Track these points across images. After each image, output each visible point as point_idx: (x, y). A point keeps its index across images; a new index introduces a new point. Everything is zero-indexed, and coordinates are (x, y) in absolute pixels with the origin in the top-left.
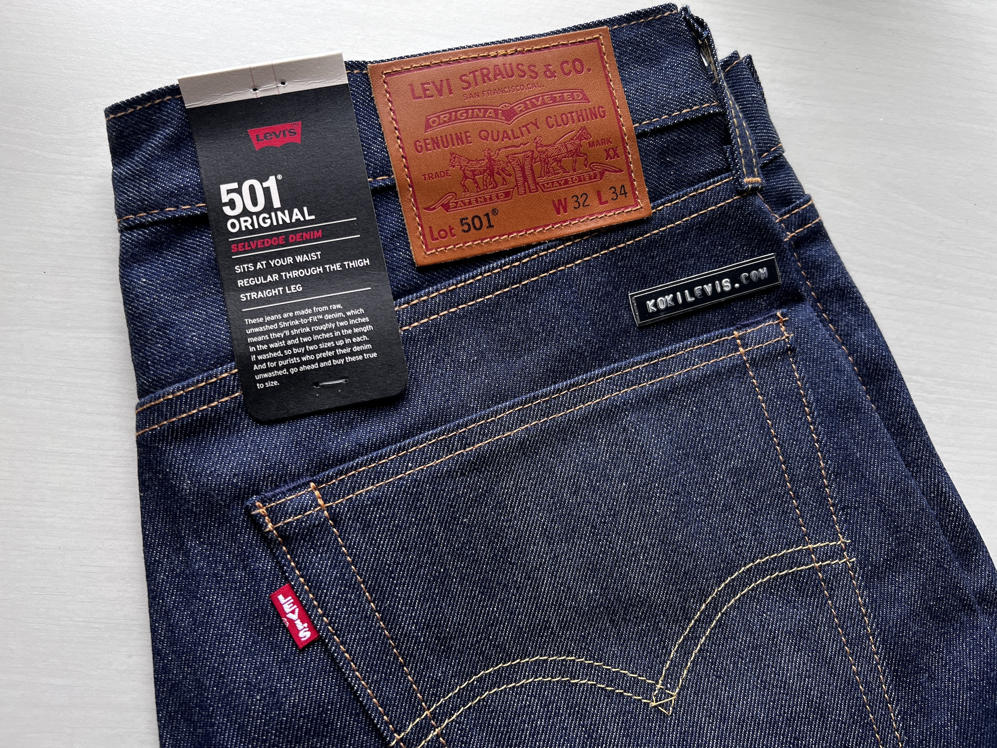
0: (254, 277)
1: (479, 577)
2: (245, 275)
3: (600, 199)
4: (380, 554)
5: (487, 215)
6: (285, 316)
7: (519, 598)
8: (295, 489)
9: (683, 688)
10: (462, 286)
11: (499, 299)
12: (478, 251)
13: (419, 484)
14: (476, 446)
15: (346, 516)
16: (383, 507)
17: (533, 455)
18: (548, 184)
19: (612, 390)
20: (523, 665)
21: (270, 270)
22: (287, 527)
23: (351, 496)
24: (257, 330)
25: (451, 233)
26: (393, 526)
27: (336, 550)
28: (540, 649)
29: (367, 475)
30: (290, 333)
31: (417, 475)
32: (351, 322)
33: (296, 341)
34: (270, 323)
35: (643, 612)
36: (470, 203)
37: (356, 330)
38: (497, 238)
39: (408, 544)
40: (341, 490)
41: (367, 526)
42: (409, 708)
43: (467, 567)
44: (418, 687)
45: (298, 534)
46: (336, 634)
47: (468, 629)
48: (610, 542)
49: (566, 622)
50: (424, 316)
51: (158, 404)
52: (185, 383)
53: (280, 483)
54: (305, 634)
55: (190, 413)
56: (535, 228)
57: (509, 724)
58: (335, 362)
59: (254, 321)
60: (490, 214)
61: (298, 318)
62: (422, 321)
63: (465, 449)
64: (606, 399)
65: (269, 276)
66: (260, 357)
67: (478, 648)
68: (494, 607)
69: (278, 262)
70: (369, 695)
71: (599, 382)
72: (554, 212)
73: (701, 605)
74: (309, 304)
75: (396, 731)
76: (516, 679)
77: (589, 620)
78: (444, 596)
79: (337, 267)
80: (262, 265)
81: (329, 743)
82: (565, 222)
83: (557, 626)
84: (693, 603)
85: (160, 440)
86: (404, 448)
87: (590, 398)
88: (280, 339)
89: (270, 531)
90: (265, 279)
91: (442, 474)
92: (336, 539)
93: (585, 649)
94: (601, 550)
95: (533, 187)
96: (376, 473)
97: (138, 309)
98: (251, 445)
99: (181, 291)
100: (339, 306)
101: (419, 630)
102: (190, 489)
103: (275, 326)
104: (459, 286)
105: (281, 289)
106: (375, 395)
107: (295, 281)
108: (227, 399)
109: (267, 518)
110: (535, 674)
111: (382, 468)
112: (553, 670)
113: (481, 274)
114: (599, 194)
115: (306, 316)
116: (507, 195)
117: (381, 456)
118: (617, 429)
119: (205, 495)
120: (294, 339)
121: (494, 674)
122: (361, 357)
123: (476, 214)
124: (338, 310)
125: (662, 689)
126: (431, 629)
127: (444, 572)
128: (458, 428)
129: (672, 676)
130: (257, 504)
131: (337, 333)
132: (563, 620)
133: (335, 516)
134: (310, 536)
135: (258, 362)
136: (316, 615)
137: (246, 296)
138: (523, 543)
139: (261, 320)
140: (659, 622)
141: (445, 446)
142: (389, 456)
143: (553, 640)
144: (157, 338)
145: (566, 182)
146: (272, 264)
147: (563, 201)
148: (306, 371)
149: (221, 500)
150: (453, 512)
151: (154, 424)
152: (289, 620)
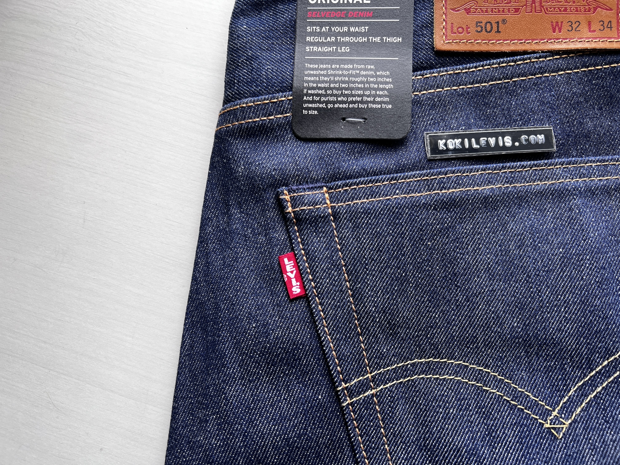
0: (318, 37)
1: (430, 289)
2: (312, 34)
3: (590, 28)
4: (362, 249)
5: (498, 23)
6: (333, 66)
7: (457, 313)
8: (312, 189)
9: (575, 421)
10: (466, 72)
11: (492, 88)
12: (484, 48)
13: (401, 207)
14: (450, 191)
15: (343, 216)
16: (371, 217)
17: (492, 210)
18: (550, 8)
19: (567, 177)
20: (448, 365)
21: (329, 34)
22: (302, 212)
23: (350, 203)
24: (312, 72)
25: (467, 31)
26: (376, 232)
27: (331, 237)
28: (465, 357)
29: (364, 191)
30: (334, 79)
31: (401, 200)
32: (379, 79)
33: (337, 85)
34: (321, 70)
35: (553, 353)
36: (487, 11)
37: (381, 86)
38: (501, 41)
39: (383, 248)
40: (344, 197)
41: (356, 227)
42: (357, 367)
43: (423, 278)
44: (367, 354)
45: (308, 219)
46: (317, 296)
47: (413, 324)
48: (539, 291)
49: (490, 342)
50: (432, 87)
51: (235, 109)
52: (256, 99)
53: (303, 182)
54: (296, 290)
55: (255, 120)
56: (533, 40)
57: (428, 404)
58: (361, 106)
59: (311, 66)
60: (500, 23)
61: (343, 69)
62: (430, 91)
63: (441, 190)
64: (560, 183)
65: (329, 38)
66: (309, 92)
67: (417, 341)
68: (436, 314)
69: (337, 29)
70: (330, 347)
71: (557, 168)
72: (551, 31)
73: (604, 361)
74: (352, 62)
75: (344, 380)
76: (440, 373)
77: (508, 346)
78: (401, 294)
79: (378, 39)
80: (326, 29)
81: (295, 373)
82: (557, 39)
83: (482, 343)
84: (598, 357)
85: (230, 135)
86: (396, 179)
87: (547, 178)
88: (326, 82)
89: (289, 213)
90: (326, 39)
91: (420, 204)
92: (332, 230)
93: (500, 367)
94: (531, 295)
95: (538, 8)
96: (371, 191)
97: (237, 45)
98: (290, 152)
99: (267, 38)
100: (372, 67)
101: (377, 312)
102: (243, 173)
103: (325, 72)
104: (463, 71)
105: (334, 48)
106: (384, 136)
107: (346, 44)
108: (281, 116)
109: (289, 203)
110: (456, 374)
111: (376, 188)
112: (471, 375)
113: (482, 66)
114: (589, 24)
115: (348, 70)
116: (517, 10)
117: (378, 180)
118: (564, 207)
119: (250, 178)
120: (336, 83)
121: (424, 364)
122: (379, 106)
123: (489, 20)
124: (371, 70)
125: (557, 417)
126: (386, 315)
127: (404, 276)
128: (439, 174)
129: (567, 410)
130: (285, 192)
131: (367, 86)
132: (488, 339)
133: (336, 215)
134: (316, 224)
135: (307, 95)
136: (307, 279)
137: (310, 49)
138: (470, 274)
139: (317, 66)
140: (565, 364)
141: (426, 185)
142: (383, 182)
143: (476, 352)
144: (244, 66)
145: (566, 10)
146: (333, 29)
147: (560, 24)
148: (339, 108)
149: (261, 184)
150: (422, 234)
151: (229, 123)
152: (288, 277)
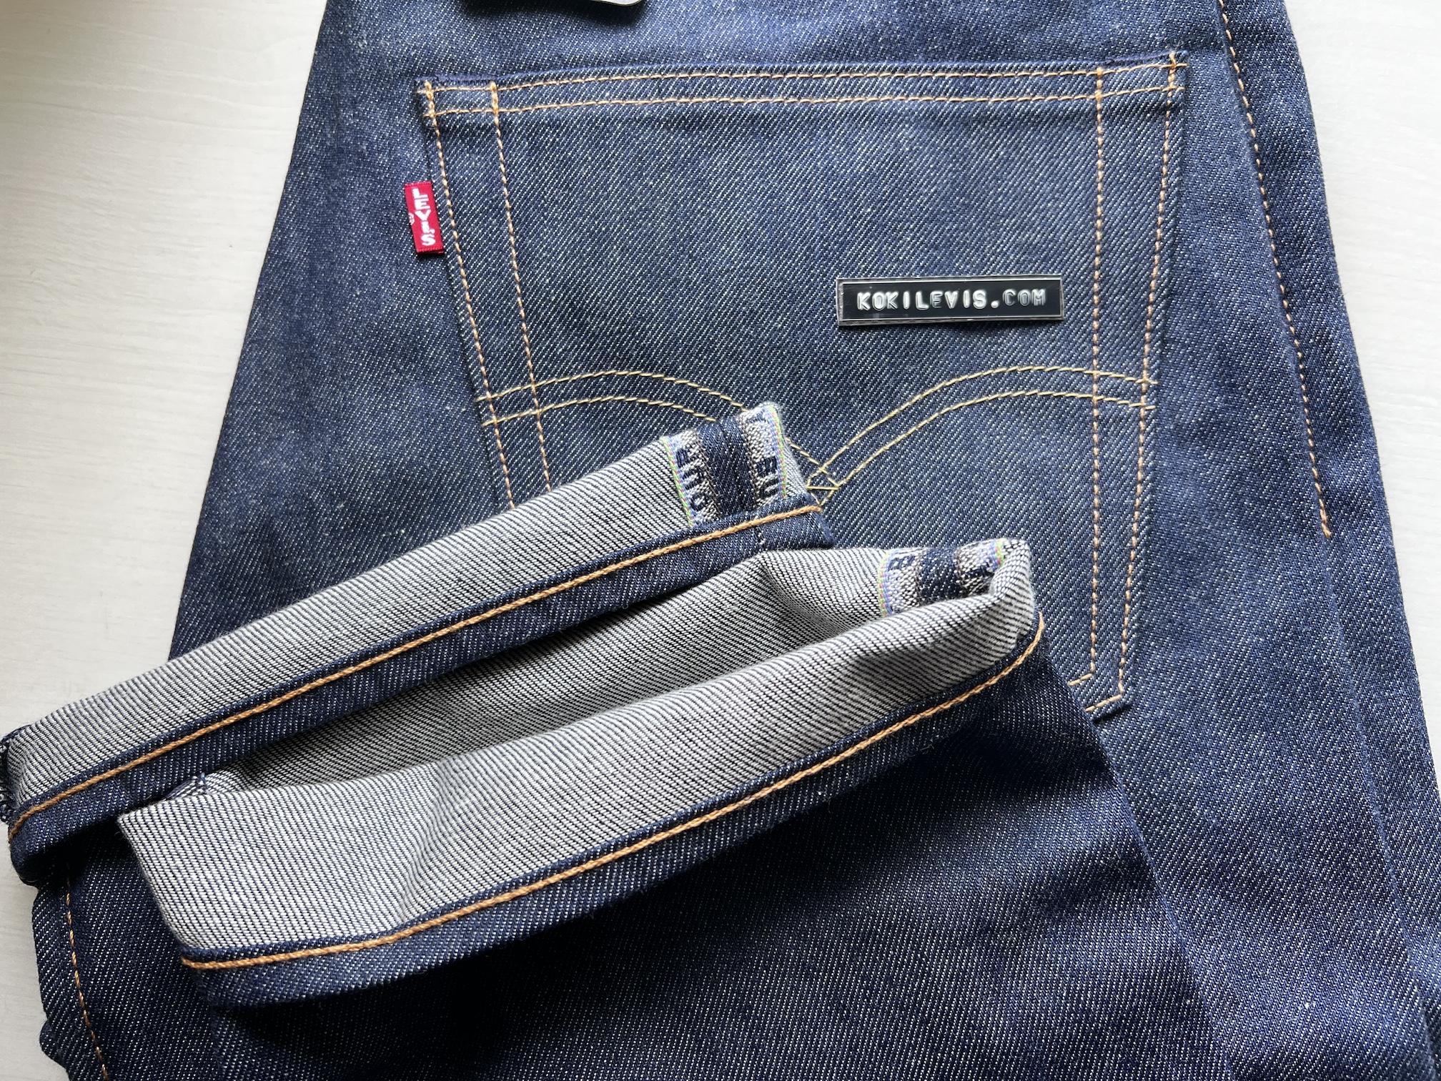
1: (646, 257)
4: (540, 185)
7: (687, 302)
8: (473, 83)
9: (851, 483)
13: (611, 119)
14: (695, 100)
15: (516, 129)
16: (560, 132)
17: (764, 139)
19: (898, 92)
20: (666, 384)
22: (450, 118)
23: (530, 108)
26: (564, 158)
27: (494, 163)
28: (691, 373)
29: (555, 90)
31: (612, 108)
35: (836, 376)
39: (574, 185)
40: (521, 99)
41: (535, 148)
42: (513, 371)
43: (636, 239)
44: (532, 352)
45: (458, 131)
46: (461, 254)
47: (613, 312)
48: (824, 276)
49: (735, 352)
53: (459, 71)
54: (428, 240)
57: (625, 443)
63: (679, 98)
64: (885, 101)
67: (618, 340)
68: (652, 299)
70: (473, 335)
71: (884, 77)
73: (915, 395)
75: (490, 389)
76: (651, 396)
77: (764, 361)
78: (596, 261)
81: (414, 370)
83: (722, 353)
84: (906, 389)
86: (607, 74)
87: (864, 93)
89: (430, 118)
91: (642, 118)
92: (497, 152)
93: (747, 393)
94: (809, 280)
96: (566, 91)
101: (553, 286)
102: (365, 51)
109: (431, 102)
110: (676, 399)
111: (574, 88)
112: (700, 403)
117: (578, 74)
118: (887, 140)
119: (376, 61)
121: (627, 380)
125: (825, 475)
126: (567, 292)
127: (604, 233)
128: (679, 72)
129: (843, 465)
130: (427, 84)
132: (732, 347)
133: (505, 126)
134: (471, 139)
136: (446, 225)
138: (715, 239)
140: (852, 395)
141: (656, 88)
142: (586, 77)
143: (712, 368)
149: (392, 72)
150: (640, 168)
152: (416, 218)
